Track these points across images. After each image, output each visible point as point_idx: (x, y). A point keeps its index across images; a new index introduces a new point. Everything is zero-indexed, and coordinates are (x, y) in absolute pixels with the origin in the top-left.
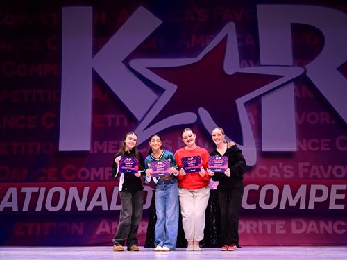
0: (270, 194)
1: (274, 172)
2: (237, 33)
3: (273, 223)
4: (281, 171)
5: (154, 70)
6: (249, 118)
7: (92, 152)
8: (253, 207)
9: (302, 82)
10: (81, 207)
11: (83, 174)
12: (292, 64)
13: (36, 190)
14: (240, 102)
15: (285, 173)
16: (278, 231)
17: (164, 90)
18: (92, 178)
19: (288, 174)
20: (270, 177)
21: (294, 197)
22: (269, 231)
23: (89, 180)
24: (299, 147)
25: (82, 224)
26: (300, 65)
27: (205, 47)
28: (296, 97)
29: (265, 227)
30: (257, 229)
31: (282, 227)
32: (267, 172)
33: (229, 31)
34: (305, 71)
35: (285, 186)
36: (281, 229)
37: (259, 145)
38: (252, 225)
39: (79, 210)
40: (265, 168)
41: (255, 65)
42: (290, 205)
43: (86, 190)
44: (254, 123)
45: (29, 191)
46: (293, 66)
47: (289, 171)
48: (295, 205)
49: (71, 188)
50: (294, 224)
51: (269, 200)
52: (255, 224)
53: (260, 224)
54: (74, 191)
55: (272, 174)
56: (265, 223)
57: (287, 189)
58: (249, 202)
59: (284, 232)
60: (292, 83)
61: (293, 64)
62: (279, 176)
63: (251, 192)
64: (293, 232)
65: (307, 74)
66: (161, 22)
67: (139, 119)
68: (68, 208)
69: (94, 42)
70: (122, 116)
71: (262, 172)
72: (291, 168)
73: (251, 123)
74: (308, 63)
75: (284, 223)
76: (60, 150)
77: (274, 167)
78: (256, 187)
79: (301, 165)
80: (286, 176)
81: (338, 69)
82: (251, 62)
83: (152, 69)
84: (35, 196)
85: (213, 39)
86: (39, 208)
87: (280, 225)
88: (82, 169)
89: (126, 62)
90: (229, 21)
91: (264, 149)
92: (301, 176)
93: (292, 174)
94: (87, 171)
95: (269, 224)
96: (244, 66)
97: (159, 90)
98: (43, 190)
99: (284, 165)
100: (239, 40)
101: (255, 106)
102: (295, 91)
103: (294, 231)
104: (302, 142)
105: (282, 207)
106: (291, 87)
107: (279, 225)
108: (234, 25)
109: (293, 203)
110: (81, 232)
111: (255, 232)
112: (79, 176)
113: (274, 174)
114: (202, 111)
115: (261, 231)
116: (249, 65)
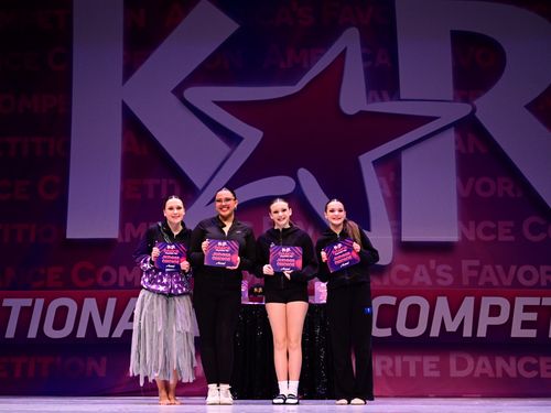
0: (414, 312)
1: (421, 276)
2: (362, 46)
3: (418, 359)
4: (433, 275)
5: (225, 105)
6: (382, 187)
7: (121, 240)
8: (387, 332)
9: (469, 128)
10: (102, 331)
11: (107, 276)
12: (452, 99)
13: (27, 302)
14: (366, 161)
15: (438, 277)
16: (427, 373)
17: (241, 139)
18: (122, 284)
19: (445, 279)
20: (415, 283)
21: (453, 316)
22: (413, 373)
23: (116, 286)
24: (463, 235)
25: (104, 359)
26: (466, 100)
27: (310, 68)
28: (458, 153)
29: (405, 366)
30: (393, 369)
31: (434, 366)
32: (410, 276)
33: (350, 43)
34: (474, 110)
35: (439, 299)
36: (431, 370)
37: (397, 231)
38: (384, 363)
39: (99, 336)
40: (406, 269)
41: (391, 99)
42: (448, 330)
43: (112, 303)
44: (389, 194)
45: (16, 304)
46: (454, 101)
47: (445, 275)
48: (455, 330)
49: (86, 300)
50: (453, 361)
51: (412, 322)
52: (389, 360)
53: (398, 360)
54: (90, 305)
55: (417, 279)
56: (406, 358)
57: (442, 303)
58: (380, 326)
59: (437, 374)
60: (452, 130)
61: (454, 97)
62: (429, 282)
63: (383, 307)
64: (452, 375)
65: (477, 114)
66: (237, 26)
67: (200, 186)
68: (81, 333)
69: (125, 57)
70: (171, 182)
71: (401, 275)
72: (449, 268)
73: (384, 195)
74: (477, 96)
75: (436, 359)
76: (68, 237)
77: (421, 268)
78: (391, 300)
79: (465, 264)
80: (440, 282)
81: (527, 107)
82: (385, 94)
83: (223, 105)
84: (26, 313)
85: (322, 55)
86: (32, 333)
87: (431, 362)
88: (106, 269)
89: (178, 92)
90: (348, 25)
91: (405, 238)
92: (466, 282)
93: (450, 280)
94: (113, 273)
95: (412, 360)
96: (374, 100)
97: (232, 139)
98: (40, 302)
99: (437, 265)
100: (365, 58)
101: (391, 167)
102: (456, 143)
103: (454, 373)
104: (468, 227)
105: (435, 333)
106: (451, 135)
107: (429, 364)
108: (357, 32)
109: (452, 327)
110: (102, 373)
111: (390, 374)
112: (100, 280)
113: (421, 279)
114: (303, 173)
115: (399, 373)
116: (382, 100)
